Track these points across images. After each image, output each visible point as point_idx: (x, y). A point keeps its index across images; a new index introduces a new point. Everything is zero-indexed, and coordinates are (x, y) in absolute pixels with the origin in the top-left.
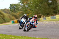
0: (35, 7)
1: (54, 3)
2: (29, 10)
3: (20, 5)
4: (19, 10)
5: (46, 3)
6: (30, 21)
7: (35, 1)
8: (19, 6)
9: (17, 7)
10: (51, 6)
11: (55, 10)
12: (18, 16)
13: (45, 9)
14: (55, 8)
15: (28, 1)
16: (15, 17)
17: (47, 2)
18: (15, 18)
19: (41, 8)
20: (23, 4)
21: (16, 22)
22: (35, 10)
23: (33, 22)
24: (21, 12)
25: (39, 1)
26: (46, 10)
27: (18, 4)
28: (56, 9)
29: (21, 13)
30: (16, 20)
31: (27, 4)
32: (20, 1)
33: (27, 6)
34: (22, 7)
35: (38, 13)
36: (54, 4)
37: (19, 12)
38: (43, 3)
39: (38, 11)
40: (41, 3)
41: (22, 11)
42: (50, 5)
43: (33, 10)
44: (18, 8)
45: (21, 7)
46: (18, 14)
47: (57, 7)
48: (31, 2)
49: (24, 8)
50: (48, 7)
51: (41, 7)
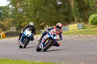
0: (35, 12)
1: (66, 5)
2: (25, 17)
3: (9, 8)
4: (8, 16)
5: (52, 5)
6: (50, 33)
7: (34, 2)
8: (8, 10)
9: (5, 11)
10: (61, 10)
11: (67, 17)
12: (6, 25)
13: (51, 14)
14: (67, 14)
15: (23, 2)
16: (2, 28)
17: (54, 3)
18: (2, 30)
19: (44, 13)
20: (15, 6)
21: (3, 36)
22: (34, 16)
23: (54, 35)
24: (11, 19)
25: (41, 2)
26: (53, 16)
27: (6, 7)
28: (69, 15)
29: (12, 21)
30: (3, 33)
31: (21, 7)
32: (9, 2)
33: (21, 10)
34: (14, 12)
35: (40, 21)
36: (65, 7)
37: (7, 19)
38: (47, 5)
39: (40, 17)
40: (45, 5)
41: (12, 17)
42: (59, 8)
43: (31, 17)
44: (6, 13)
45: (12, 12)
46: (7, 23)
47: (70, 11)
48: (27, 4)
49: (16, 13)
50: (55, 11)
51: (44, 11)
